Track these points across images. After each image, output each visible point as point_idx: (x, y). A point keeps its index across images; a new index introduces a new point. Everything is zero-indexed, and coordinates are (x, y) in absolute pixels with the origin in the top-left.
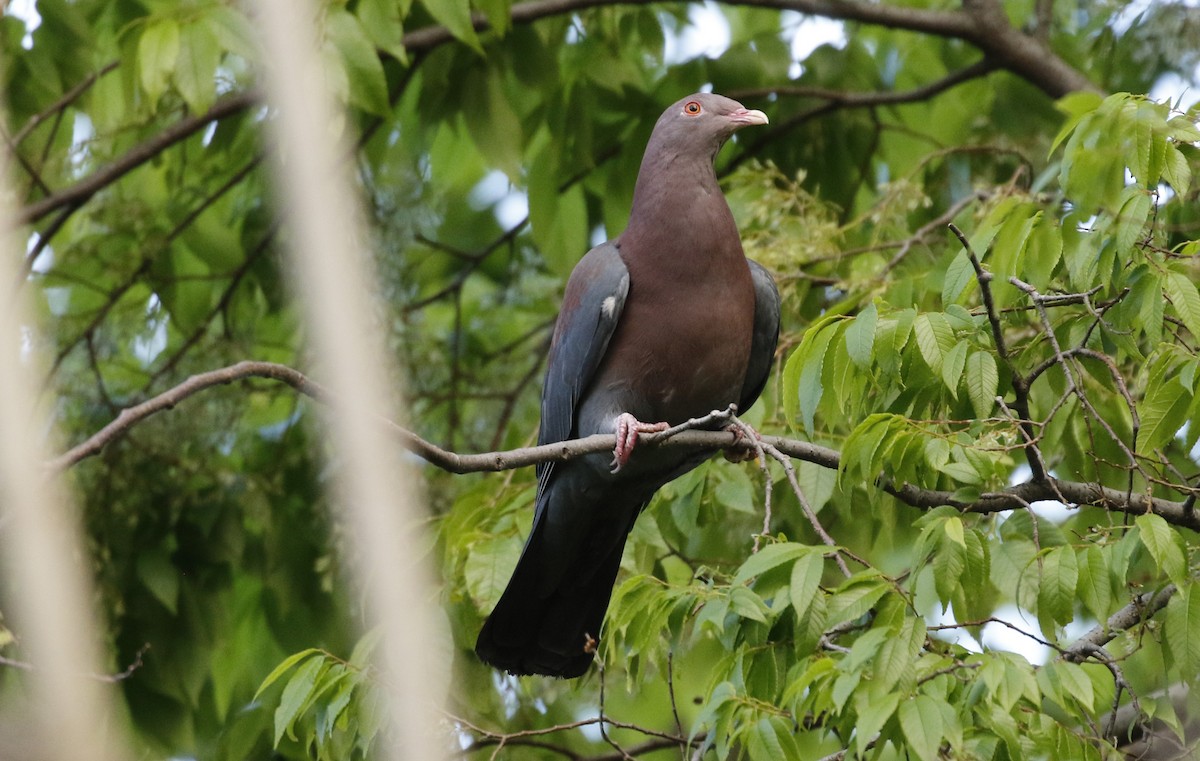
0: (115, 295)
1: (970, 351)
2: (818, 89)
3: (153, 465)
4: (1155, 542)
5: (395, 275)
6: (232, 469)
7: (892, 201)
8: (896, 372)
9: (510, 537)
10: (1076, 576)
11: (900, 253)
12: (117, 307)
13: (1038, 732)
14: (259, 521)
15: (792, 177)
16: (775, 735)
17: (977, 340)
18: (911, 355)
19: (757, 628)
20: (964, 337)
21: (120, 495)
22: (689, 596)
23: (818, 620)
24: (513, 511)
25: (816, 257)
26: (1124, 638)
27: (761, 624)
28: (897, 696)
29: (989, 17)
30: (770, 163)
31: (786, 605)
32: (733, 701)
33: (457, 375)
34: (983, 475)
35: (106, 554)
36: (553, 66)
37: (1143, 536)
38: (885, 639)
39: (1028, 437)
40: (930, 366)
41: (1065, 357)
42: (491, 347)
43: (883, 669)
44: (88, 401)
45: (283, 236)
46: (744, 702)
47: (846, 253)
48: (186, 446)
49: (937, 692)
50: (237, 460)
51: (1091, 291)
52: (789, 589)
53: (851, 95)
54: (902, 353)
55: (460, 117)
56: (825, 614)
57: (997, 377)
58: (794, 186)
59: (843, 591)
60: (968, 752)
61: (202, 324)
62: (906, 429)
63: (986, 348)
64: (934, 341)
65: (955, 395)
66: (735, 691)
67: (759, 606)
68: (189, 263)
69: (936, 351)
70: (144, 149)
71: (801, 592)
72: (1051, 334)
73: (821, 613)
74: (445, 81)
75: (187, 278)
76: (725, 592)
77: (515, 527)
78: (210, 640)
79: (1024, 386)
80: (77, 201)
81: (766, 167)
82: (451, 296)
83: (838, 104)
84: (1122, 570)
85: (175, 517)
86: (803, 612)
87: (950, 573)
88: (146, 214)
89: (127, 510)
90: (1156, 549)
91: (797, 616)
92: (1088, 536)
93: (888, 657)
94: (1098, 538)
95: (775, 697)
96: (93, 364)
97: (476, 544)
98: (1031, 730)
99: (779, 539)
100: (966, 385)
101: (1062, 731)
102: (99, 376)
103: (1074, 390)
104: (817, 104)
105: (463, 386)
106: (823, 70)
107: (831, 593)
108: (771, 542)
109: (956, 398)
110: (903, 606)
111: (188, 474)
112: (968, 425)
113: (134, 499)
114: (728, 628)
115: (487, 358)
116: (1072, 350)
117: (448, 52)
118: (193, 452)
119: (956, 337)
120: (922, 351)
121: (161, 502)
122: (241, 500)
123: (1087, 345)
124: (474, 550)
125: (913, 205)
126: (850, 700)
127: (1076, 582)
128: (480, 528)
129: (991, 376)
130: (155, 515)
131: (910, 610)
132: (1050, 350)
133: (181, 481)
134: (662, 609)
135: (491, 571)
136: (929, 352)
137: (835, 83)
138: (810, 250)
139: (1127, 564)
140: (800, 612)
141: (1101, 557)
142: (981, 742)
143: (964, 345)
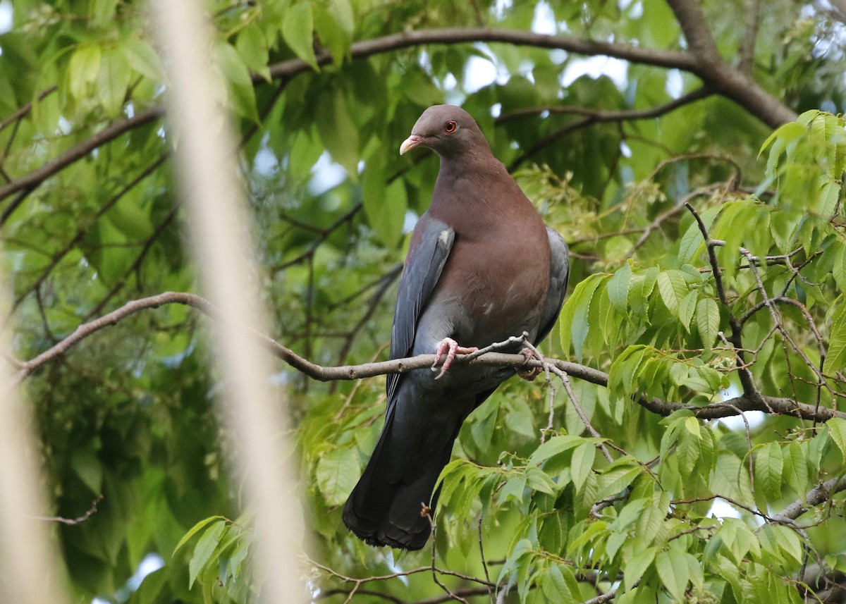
0: (57, 258)
1: (699, 299)
2: (580, 108)
3: (84, 384)
4: (841, 438)
5: (264, 244)
6: (142, 388)
7: (635, 197)
8: (645, 313)
9: (351, 448)
10: (782, 465)
11: (643, 237)
12: (58, 266)
13: (754, 576)
14: (163, 427)
15: (562, 177)
16: (562, 577)
17: (704, 291)
18: (655, 302)
19: (546, 498)
20: (694, 288)
21: (59, 406)
22: (495, 475)
23: (591, 493)
24: (353, 428)
25: (580, 238)
26: (813, 512)
27: (548, 495)
28: (655, 550)
29: (708, 56)
30: (546, 167)
31: (568, 482)
32: (530, 553)
33: (310, 320)
34: (712, 386)
35: (49, 450)
36: (382, 90)
37: (832, 433)
38: (644, 507)
39: (742, 362)
40: (669, 309)
41: (771, 303)
42: (334, 299)
43: (643, 529)
44: (37, 337)
45: (182, 215)
46: (538, 554)
47: (601, 236)
48: (108, 372)
49: (679, 547)
50: (146, 381)
51: (791, 254)
52: (570, 470)
53: (604, 113)
54: (648, 300)
55: (314, 128)
56: (596, 488)
57: (719, 317)
58: (564, 184)
59: (607, 472)
60: (706, 591)
61: (121, 279)
62: (654, 357)
63: (710, 296)
64: (672, 291)
65: (688, 330)
66: (531, 546)
67: (548, 482)
68: (112, 234)
69: (674, 298)
70: (80, 149)
71: (579, 472)
72: (761, 286)
73: (594, 487)
74: (302, 99)
75: (112, 245)
76: (521, 471)
77: (354, 440)
78: (124, 516)
79: (738, 325)
80: (30, 187)
81: (543, 170)
82: (306, 261)
83: (594, 119)
84: (816, 459)
85: (100, 423)
86: (581, 486)
87: (689, 458)
88: (80, 197)
89: (64, 418)
90: (842, 443)
91: (575, 489)
92: (789, 436)
93: (647, 520)
94: (798, 436)
95: (560, 550)
96: (41, 307)
97: (325, 453)
98: (749, 575)
99: (561, 433)
100: (697, 323)
101: (772, 576)
102: (44, 317)
103: (778, 327)
104: (578, 119)
105: (314, 327)
106: (583, 94)
107: (599, 473)
108: (555, 435)
109: (689, 332)
110: (652, 483)
111: (110, 391)
112: (700, 353)
113: (71, 409)
114: (525, 499)
115: (332, 307)
116: (775, 298)
117: (305, 79)
118: (114, 375)
119: (689, 288)
120: (663, 298)
121: (89, 412)
122: (148, 411)
123: (786, 294)
124: (323, 457)
125: (652, 199)
126: (619, 554)
127: (782, 469)
128: (329, 440)
129: (715, 317)
130: (85, 422)
131: (658, 486)
132: (760, 297)
133: (104, 397)
134: (475, 485)
135: (336, 473)
136: (669, 299)
137: (592, 104)
138: (576, 233)
139: (821, 455)
140: (578, 487)
141: (800, 450)
142: (713, 585)
143: (694, 294)
